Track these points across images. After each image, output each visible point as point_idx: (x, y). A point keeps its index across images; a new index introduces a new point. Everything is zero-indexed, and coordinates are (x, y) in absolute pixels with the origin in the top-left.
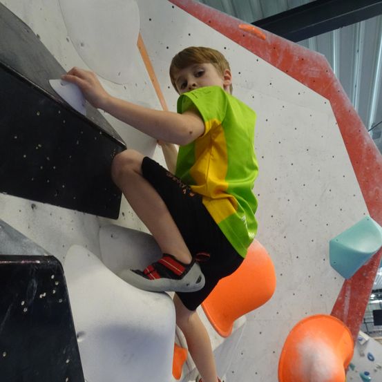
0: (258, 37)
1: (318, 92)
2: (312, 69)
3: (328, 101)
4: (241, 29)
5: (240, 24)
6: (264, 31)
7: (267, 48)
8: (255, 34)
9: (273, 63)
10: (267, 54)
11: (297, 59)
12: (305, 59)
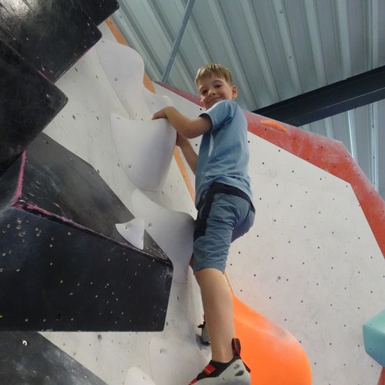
0: (279, 130)
1: (339, 177)
2: (331, 156)
3: (349, 185)
4: (262, 124)
5: (262, 119)
7: (287, 139)
8: (275, 127)
10: (289, 145)
11: (316, 147)
12: (324, 147)
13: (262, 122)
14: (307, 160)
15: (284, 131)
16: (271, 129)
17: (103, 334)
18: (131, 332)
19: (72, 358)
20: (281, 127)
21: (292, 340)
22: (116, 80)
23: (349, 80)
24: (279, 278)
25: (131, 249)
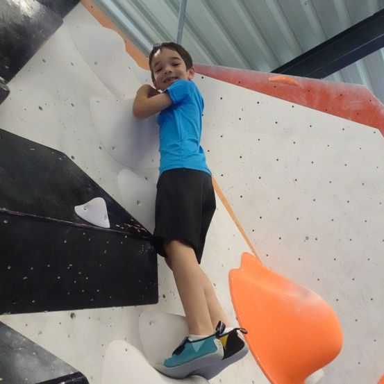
0: (290, 84)
1: (366, 124)
2: (353, 102)
3: (377, 130)
4: (271, 81)
5: (269, 76)
6: (296, 77)
7: (301, 93)
8: (286, 82)
9: (310, 105)
10: (303, 98)
11: (335, 96)
12: (343, 94)
13: (270, 79)
14: (326, 111)
15: (296, 85)
16: (282, 84)
17: (77, 312)
18: (114, 308)
19: (24, 337)
20: (292, 80)
21: (316, 299)
22: (96, 63)
23: (376, 15)
24: (307, 238)
25: (91, 229)
